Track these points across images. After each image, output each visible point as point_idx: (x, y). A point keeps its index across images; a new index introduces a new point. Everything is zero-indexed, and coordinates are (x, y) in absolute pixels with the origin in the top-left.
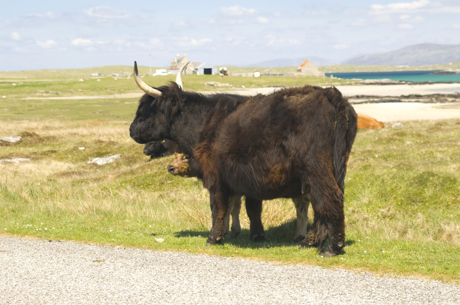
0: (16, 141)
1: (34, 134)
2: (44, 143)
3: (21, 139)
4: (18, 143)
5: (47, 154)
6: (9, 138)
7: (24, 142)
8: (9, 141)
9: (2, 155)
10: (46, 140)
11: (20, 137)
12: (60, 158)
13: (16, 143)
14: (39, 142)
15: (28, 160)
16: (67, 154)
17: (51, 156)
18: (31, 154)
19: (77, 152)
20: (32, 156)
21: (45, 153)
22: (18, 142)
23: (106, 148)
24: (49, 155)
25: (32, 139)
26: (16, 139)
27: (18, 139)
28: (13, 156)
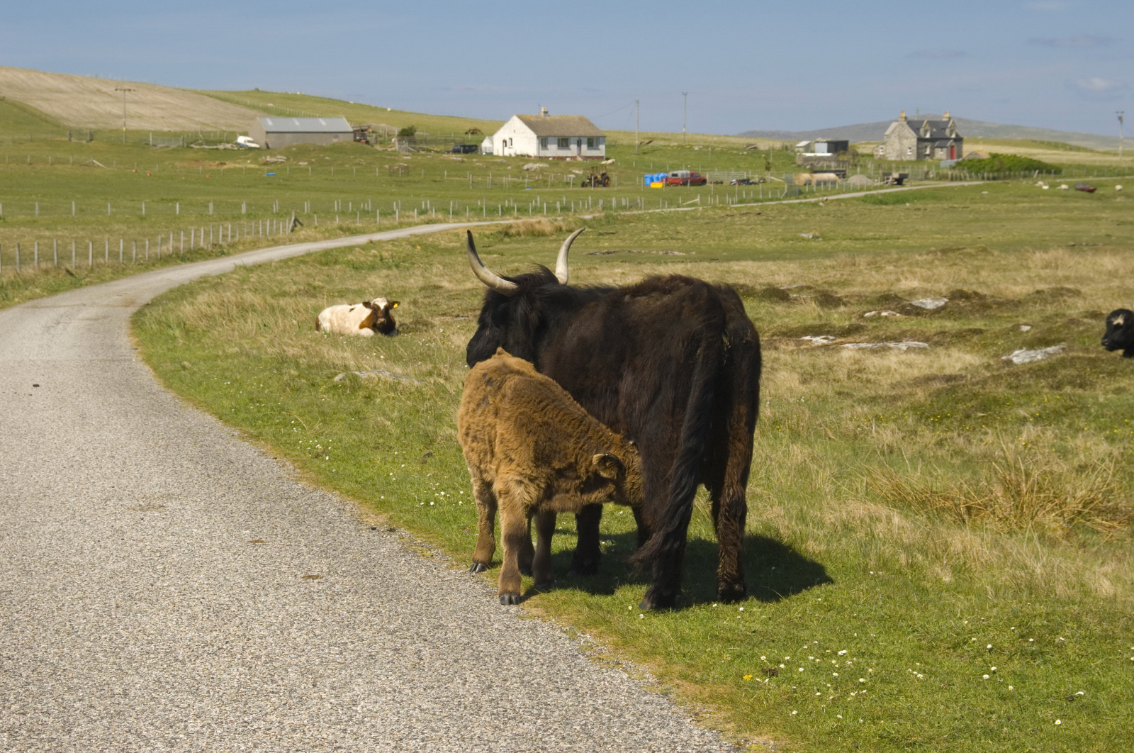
0: (935, 308)
1: (976, 293)
2: (988, 312)
3: (946, 303)
4: (938, 311)
5: (964, 336)
6: (925, 301)
7: (948, 310)
8: (923, 306)
9: (888, 334)
10: (995, 306)
11: (946, 300)
12: (982, 345)
13: (934, 310)
14: (978, 311)
15: (926, 345)
16: (997, 337)
17: (968, 341)
18: (935, 335)
19: (1014, 335)
20: (936, 339)
21: (961, 333)
22: (938, 308)
23: (1062, 329)
24: (968, 337)
25: (969, 303)
26: (937, 303)
27: (941, 303)
28: (906, 337)
